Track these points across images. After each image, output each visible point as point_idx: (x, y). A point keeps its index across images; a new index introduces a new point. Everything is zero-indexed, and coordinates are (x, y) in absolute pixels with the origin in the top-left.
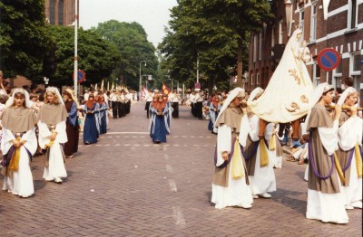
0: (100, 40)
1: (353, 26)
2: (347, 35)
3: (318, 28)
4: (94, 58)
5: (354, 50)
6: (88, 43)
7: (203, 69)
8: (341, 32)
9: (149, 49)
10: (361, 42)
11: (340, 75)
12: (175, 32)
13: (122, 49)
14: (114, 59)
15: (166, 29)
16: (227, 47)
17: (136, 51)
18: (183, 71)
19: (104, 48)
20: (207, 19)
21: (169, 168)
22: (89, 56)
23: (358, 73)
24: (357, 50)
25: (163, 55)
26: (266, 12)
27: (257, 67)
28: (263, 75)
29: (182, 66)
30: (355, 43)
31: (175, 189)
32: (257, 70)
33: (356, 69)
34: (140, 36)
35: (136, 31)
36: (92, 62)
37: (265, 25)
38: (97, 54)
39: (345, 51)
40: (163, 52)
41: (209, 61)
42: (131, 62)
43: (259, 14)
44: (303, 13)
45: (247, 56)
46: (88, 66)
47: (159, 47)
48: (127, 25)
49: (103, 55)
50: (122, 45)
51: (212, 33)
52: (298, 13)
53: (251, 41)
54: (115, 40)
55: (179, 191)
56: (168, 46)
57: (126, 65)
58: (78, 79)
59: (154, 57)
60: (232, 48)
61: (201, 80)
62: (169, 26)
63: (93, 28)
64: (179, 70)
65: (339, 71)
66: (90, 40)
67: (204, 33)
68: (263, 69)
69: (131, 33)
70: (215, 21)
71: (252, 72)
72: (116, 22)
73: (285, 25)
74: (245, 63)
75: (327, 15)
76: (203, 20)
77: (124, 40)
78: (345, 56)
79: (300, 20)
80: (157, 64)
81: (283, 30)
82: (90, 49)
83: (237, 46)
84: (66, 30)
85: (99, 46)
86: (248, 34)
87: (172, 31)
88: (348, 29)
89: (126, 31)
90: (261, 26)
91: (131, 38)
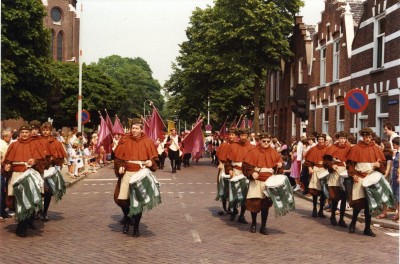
0: (104, 78)
1: (379, 65)
2: (373, 74)
3: (341, 67)
4: (98, 96)
5: (381, 90)
6: (91, 80)
7: (214, 109)
8: (367, 72)
9: (155, 87)
10: (388, 82)
11: (366, 117)
12: (183, 70)
13: (125, 87)
14: (120, 98)
15: (174, 65)
16: (242, 86)
17: (140, 89)
18: (192, 111)
19: (108, 86)
20: (221, 56)
21: (188, 217)
22: (92, 94)
23: (386, 115)
24: (384, 90)
25: (170, 93)
26: (285, 50)
27: (274, 107)
28: (281, 116)
29: (191, 107)
30: (381, 84)
31: (199, 240)
32: (275, 111)
33: (382, 111)
34: (144, 73)
35: (139, 68)
36: (95, 101)
37: (283, 63)
38: (101, 93)
39: (371, 91)
40: (170, 90)
41: (222, 102)
42: (135, 102)
43: (277, 51)
44: (325, 51)
45: (264, 96)
46: (92, 106)
47: (166, 85)
48: (131, 61)
49: (107, 94)
50: (125, 82)
51: (227, 71)
52: (319, 51)
53: (268, 79)
54: (117, 76)
55: (203, 242)
56: (175, 84)
57: (129, 104)
58: (83, 120)
59: (159, 96)
60: (247, 88)
61: (212, 121)
62: (177, 63)
63: (94, 64)
64: (187, 110)
65: (364, 114)
66: (93, 77)
67: (219, 72)
68: (281, 110)
69: (135, 69)
70: (230, 58)
71: (268, 113)
72: (119, 57)
73: (305, 63)
74: (261, 103)
75: (350, 53)
76: (216, 58)
77: (126, 77)
78: (371, 96)
79: (322, 58)
80: (162, 103)
81: (302, 68)
82: (93, 87)
83: (252, 85)
84: (67, 66)
85: (103, 84)
86: (265, 72)
87: (180, 67)
88: (374, 68)
89: (129, 67)
90: (279, 64)
91: (134, 75)
